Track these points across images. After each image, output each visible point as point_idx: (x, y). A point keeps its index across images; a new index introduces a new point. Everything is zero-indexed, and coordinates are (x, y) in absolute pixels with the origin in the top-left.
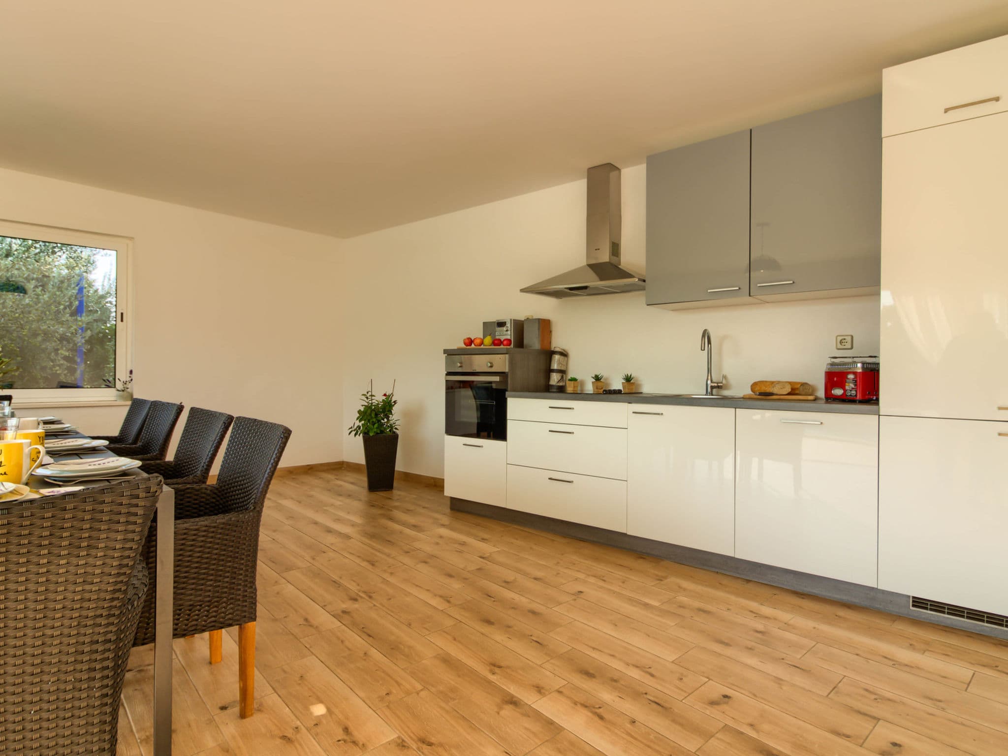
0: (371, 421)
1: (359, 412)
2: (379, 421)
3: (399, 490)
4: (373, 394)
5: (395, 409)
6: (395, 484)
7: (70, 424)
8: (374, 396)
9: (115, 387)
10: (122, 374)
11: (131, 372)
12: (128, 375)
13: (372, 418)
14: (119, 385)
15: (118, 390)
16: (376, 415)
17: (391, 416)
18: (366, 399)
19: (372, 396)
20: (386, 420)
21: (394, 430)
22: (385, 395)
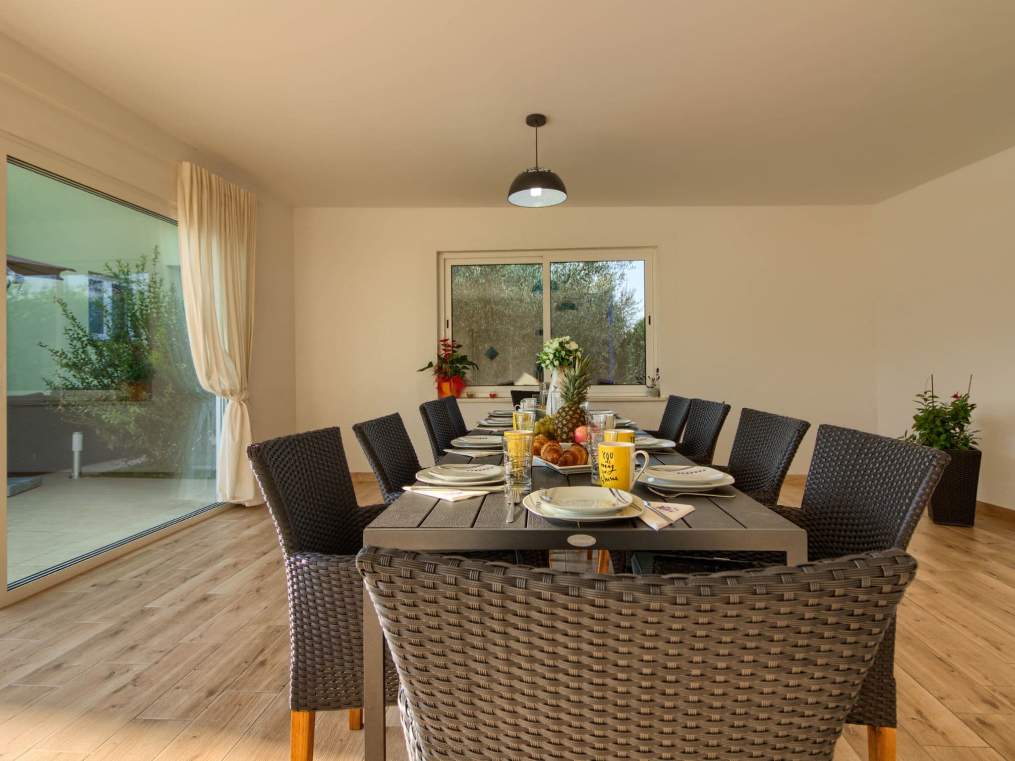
0: (935, 430)
1: (916, 417)
2: (947, 431)
3: (982, 527)
4: (934, 395)
5: (973, 414)
6: (976, 520)
7: (629, 419)
8: (936, 397)
9: (645, 384)
10: (650, 373)
11: (658, 370)
12: (656, 373)
13: (936, 426)
14: (649, 383)
15: (648, 387)
16: (943, 422)
17: (966, 425)
18: (923, 401)
19: (933, 397)
20: (958, 430)
21: (970, 444)
22: (955, 396)
